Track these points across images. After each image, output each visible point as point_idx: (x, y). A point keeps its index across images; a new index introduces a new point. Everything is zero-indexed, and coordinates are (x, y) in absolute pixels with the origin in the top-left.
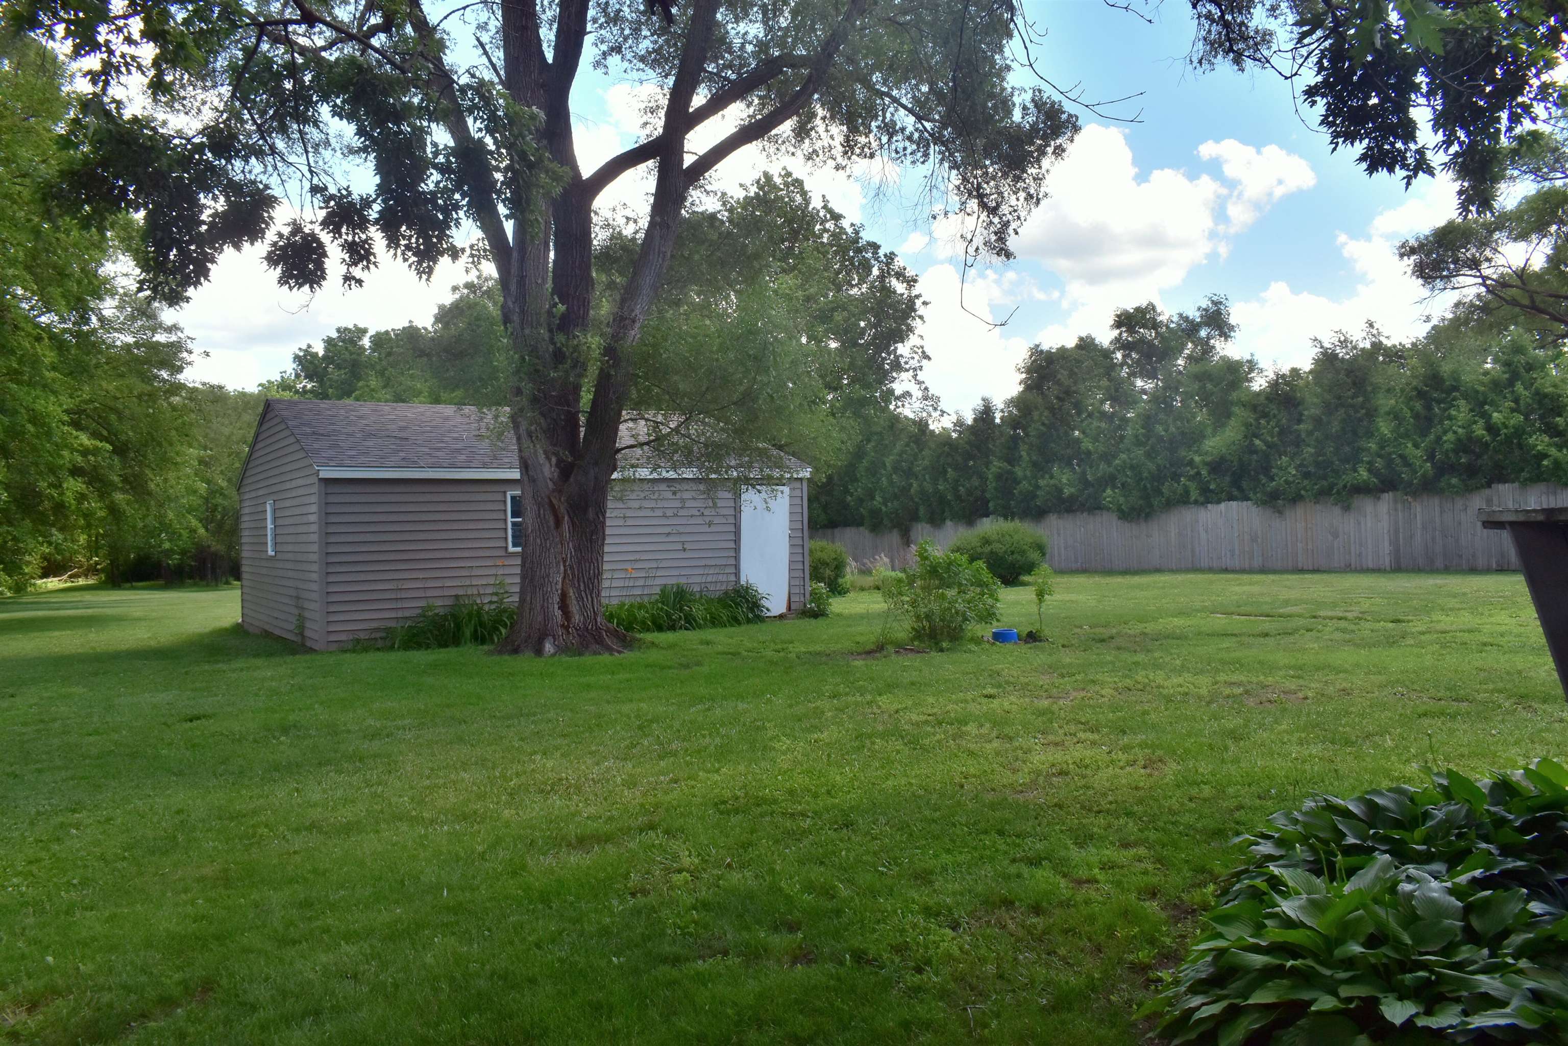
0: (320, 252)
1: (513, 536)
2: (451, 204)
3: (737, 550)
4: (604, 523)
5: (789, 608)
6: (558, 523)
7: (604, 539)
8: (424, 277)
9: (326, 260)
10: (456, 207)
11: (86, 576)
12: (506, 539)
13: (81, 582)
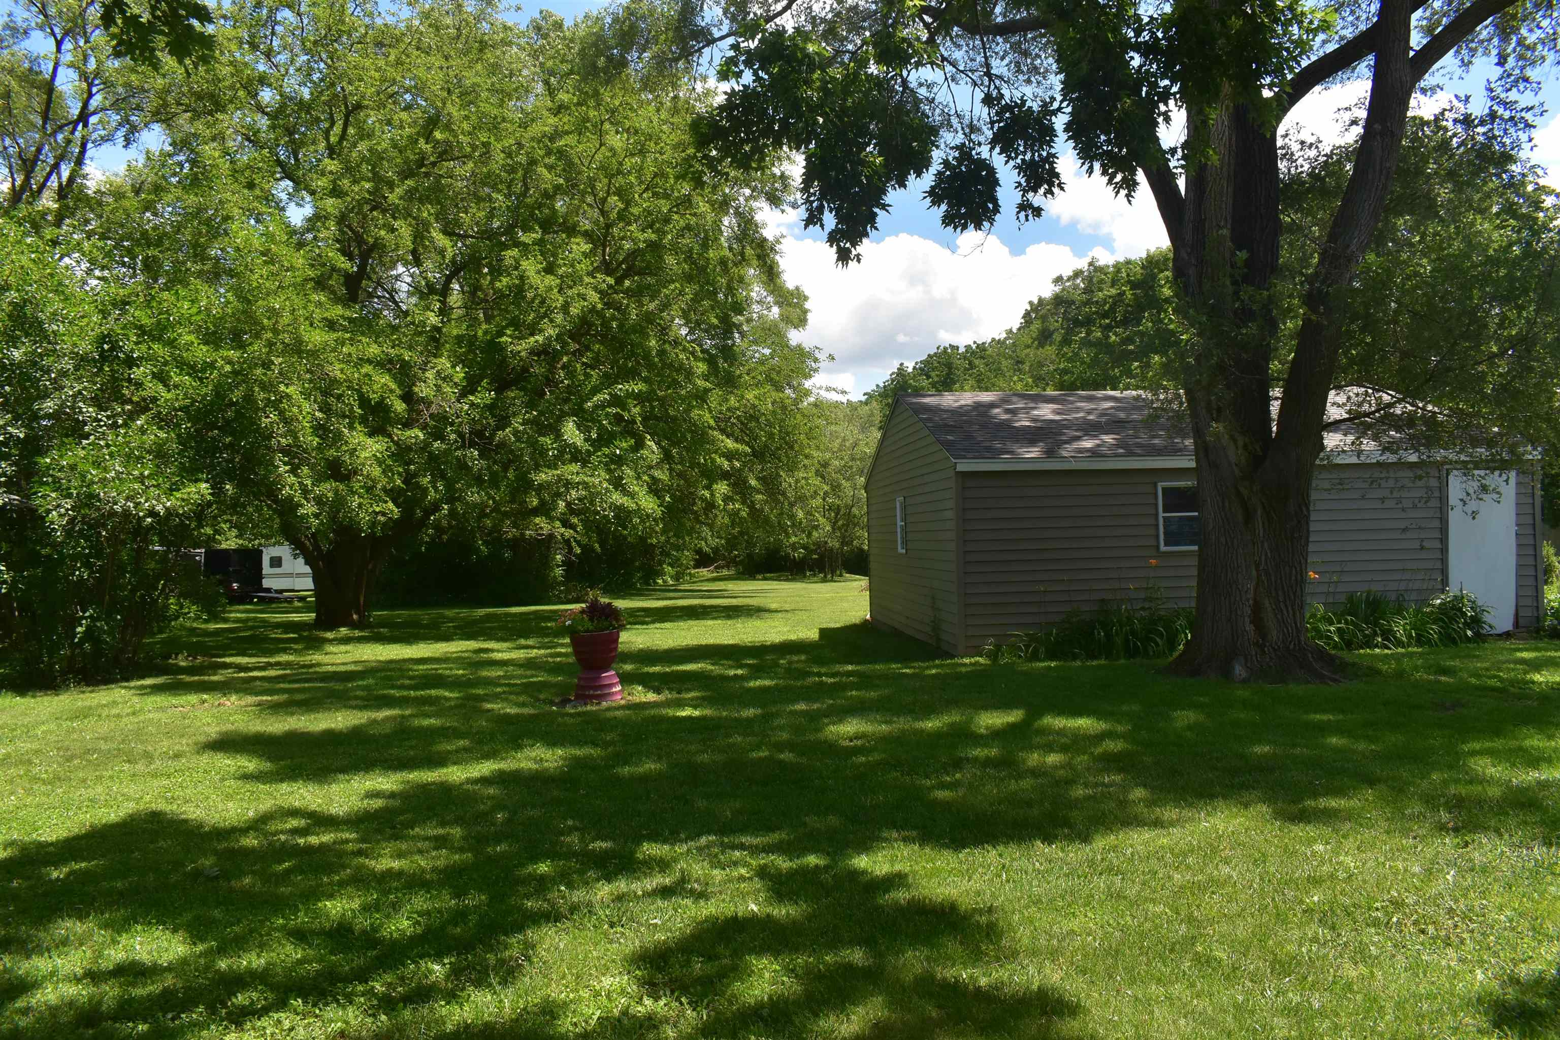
0: (992, 181)
1: (1165, 533)
2: (1158, 94)
3: (1444, 550)
4: (1307, 517)
5: (1516, 624)
6: (1249, 516)
7: (1308, 537)
8: (1123, 192)
9: (998, 189)
10: (1165, 96)
11: (728, 567)
12: (1157, 536)
13: (725, 572)
